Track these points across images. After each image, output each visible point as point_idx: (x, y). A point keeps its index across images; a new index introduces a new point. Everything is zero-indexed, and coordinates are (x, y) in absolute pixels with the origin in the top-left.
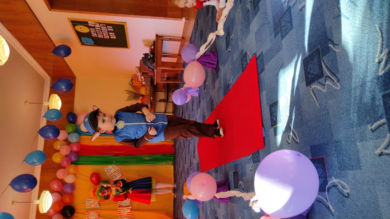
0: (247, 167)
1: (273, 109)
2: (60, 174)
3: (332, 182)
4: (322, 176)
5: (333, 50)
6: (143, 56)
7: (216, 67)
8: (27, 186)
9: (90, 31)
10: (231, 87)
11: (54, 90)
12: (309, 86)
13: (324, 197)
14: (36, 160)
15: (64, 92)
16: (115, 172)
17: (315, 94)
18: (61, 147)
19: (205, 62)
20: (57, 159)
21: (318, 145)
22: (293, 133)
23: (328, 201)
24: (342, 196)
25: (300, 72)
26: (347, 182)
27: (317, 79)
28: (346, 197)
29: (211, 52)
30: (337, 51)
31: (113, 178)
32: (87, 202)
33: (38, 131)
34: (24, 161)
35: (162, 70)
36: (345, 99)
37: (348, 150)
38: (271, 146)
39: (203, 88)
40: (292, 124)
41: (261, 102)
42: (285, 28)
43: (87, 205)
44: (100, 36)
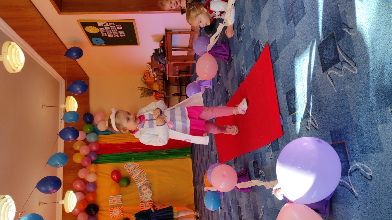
0: (266, 155)
1: (289, 96)
2: (81, 174)
3: (354, 165)
4: (344, 160)
5: (348, 34)
6: (154, 52)
7: (229, 58)
8: (52, 187)
9: (100, 31)
10: (245, 77)
11: (69, 92)
12: (326, 72)
13: (347, 181)
14: (58, 162)
15: (80, 94)
16: (135, 168)
17: (332, 80)
18: (80, 147)
19: (216, 54)
20: (77, 159)
21: (338, 130)
22: (312, 119)
23: (351, 185)
24: (365, 179)
25: (316, 58)
26: (370, 165)
27: (334, 64)
28: (369, 179)
29: (222, 42)
30: (352, 34)
31: (133, 175)
32: (110, 200)
33: (58, 134)
34: (47, 163)
35: (173, 64)
36: (363, 82)
37: (369, 134)
38: (290, 134)
39: (216, 79)
40: (311, 110)
41: (277, 90)
42: (298, 14)
43: (110, 202)
44: (110, 35)
